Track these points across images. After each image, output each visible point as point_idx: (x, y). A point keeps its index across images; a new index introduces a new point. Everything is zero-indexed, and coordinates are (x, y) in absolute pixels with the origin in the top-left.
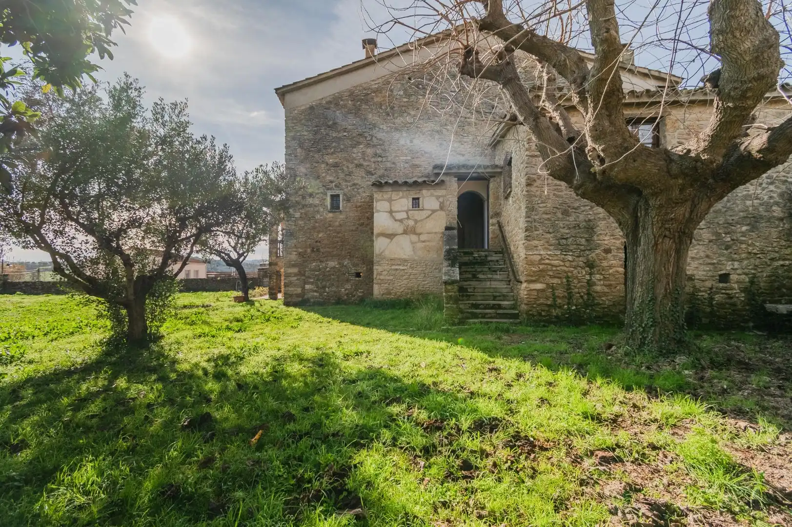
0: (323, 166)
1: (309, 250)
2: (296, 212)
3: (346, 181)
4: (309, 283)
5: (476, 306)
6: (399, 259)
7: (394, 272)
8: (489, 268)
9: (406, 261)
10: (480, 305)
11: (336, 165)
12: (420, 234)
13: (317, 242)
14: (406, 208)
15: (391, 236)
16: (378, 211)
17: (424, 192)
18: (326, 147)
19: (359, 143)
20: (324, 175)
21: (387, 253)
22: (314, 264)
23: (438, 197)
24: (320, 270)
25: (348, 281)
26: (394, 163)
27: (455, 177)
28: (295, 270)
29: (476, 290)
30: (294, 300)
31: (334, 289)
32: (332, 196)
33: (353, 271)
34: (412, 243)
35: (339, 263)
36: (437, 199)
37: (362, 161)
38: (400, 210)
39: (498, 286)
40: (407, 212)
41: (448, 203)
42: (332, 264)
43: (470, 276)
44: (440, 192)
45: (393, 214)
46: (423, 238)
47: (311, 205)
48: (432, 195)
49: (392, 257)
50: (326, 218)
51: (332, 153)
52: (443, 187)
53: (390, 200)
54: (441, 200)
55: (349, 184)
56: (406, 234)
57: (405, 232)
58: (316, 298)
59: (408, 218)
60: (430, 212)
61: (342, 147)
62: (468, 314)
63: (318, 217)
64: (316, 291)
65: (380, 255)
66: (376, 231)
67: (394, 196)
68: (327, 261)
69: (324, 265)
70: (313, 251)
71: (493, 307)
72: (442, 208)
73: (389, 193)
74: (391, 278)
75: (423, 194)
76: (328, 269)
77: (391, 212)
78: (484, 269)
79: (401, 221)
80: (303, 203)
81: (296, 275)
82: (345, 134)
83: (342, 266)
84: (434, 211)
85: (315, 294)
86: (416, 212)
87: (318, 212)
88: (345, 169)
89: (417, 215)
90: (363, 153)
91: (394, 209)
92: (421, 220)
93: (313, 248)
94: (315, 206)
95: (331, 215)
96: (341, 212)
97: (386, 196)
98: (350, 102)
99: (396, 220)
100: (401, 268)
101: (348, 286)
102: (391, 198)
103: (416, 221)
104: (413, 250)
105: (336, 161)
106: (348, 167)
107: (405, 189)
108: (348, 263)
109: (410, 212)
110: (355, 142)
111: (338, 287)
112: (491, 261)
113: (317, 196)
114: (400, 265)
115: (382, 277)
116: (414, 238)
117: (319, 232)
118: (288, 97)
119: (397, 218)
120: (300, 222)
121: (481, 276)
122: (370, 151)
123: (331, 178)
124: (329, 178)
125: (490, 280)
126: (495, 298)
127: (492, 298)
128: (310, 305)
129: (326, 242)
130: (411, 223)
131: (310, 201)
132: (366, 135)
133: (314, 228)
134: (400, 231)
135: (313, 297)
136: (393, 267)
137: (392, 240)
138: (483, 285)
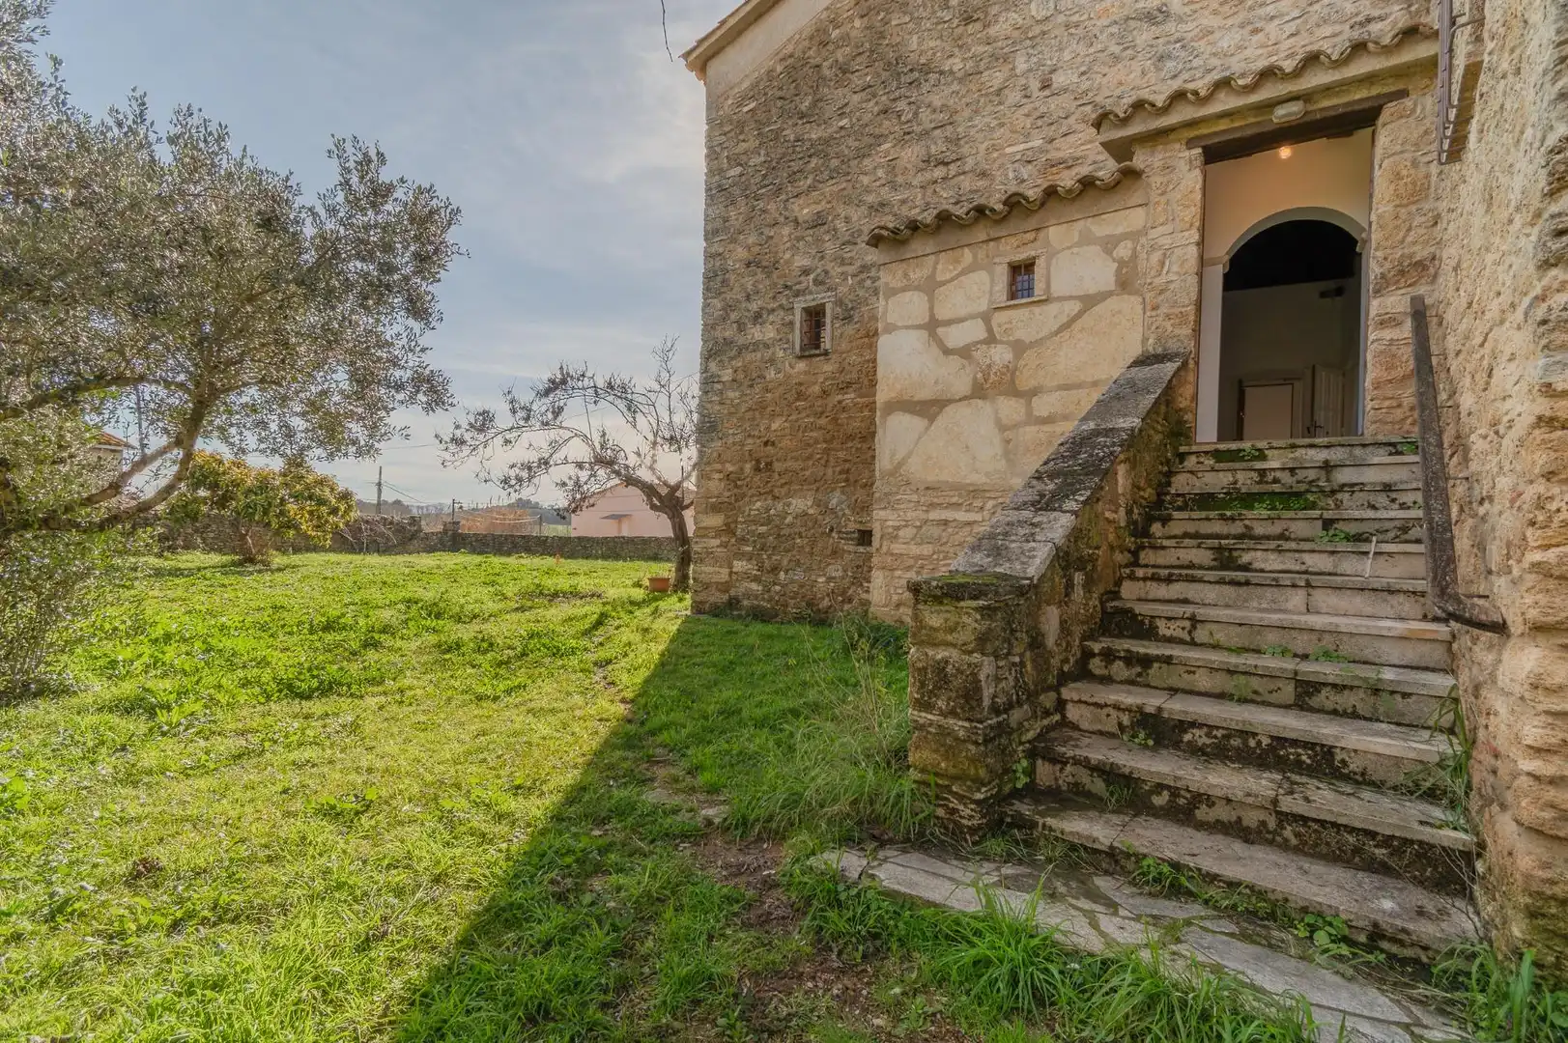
0: (786, 231)
1: (748, 467)
2: (724, 367)
3: (843, 263)
4: (740, 556)
5: (1161, 732)
6: (957, 487)
7: (936, 531)
8: (1328, 524)
9: (976, 492)
10: (1184, 726)
11: (819, 222)
12: (1034, 392)
13: (766, 444)
14: (983, 305)
15: (929, 409)
16: (891, 329)
17: (1054, 233)
18: (793, 176)
19: (880, 138)
20: (787, 256)
21: (915, 468)
22: (759, 504)
23: (1109, 245)
24: (768, 521)
25: (835, 553)
26: (983, 174)
27: (1190, 144)
28: (716, 521)
29: (1201, 635)
30: (712, 599)
31: (799, 575)
32: (807, 311)
33: (852, 526)
34: (1002, 428)
35: (817, 503)
36: (1109, 252)
37: (886, 193)
38: (962, 313)
39: (1344, 624)
40: (986, 318)
41: (1156, 257)
42: (801, 504)
43: (1203, 556)
44: (1122, 220)
45: (940, 331)
46: (1043, 406)
47: (756, 346)
48: (1087, 239)
49: (931, 478)
50: (788, 377)
51: (812, 188)
52: (1137, 197)
53: (930, 287)
54: (1123, 251)
55: (850, 269)
56: (983, 397)
57: (979, 392)
58: (756, 597)
59: (991, 340)
60: (1075, 307)
61: (835, 163)
62: (1085, 777)
63: (771, 374)
64: (756, 579)
65: (894, 472)
66: (882, 396)
67: (944, 269)
68: (788, 495)
69: (780, 506)
70: (757, 469)
71: (1273, 755)
72: (1125, 284)
73: (929, 261)
74: (927, 550)
75: (1048, 244)
76: (789, 519)
77: (932, 325)
78: (1299, 528)
79: (965, 352)
80: (741, 340)
81: (718, 533)
82: (844, 122)
83: (826, 510)
84: (1089, 301)
85: (754, 586)
86: (1022, 313)
87: (772, 361)
88: (841, 225)
89: (1028, 323)
90: (892, 165)
91: (943, 313)
92: (1039, 342)
93: (758, 461)
94: (767, 346)
95: (801, 366)
96: (826, 353)
97: (917, 274)
98: (857, 23)
99: (947, 352)
100: (962, 516)
101: (835, 570)
102: (932, 276)
103: (1019, 348)
104: (1006, 454)
105: (819, 208)
106: (847, 220)
107: (981, 233)
108: (840, 503)
109: (999, 318)
110: (867, 140)
111: (809, 569)
112: (1351, 487)
113: (771, 318)
114: (957, 506)
115: (897, 548)
116: (1010, 408)
117: (773, 416)
118: (714, 67)
119: (950, 344)
120: (731, 394)
121: (1266, 561)
122: (911, 154)
123: (806, 262)
124: (801, 261)
125: (1309, 582)
126: (1305, 694)
127: (1288, 692)
128: (740, 617)
129: (786, 443)
130: (1001, 355)
131: (756, 333)
132: (902, 105)
133: (762, 406)
134: (962, 385)
135: (748, 595)
136: (934, 515)
137: (932, 419)
138: (1257, 609)
